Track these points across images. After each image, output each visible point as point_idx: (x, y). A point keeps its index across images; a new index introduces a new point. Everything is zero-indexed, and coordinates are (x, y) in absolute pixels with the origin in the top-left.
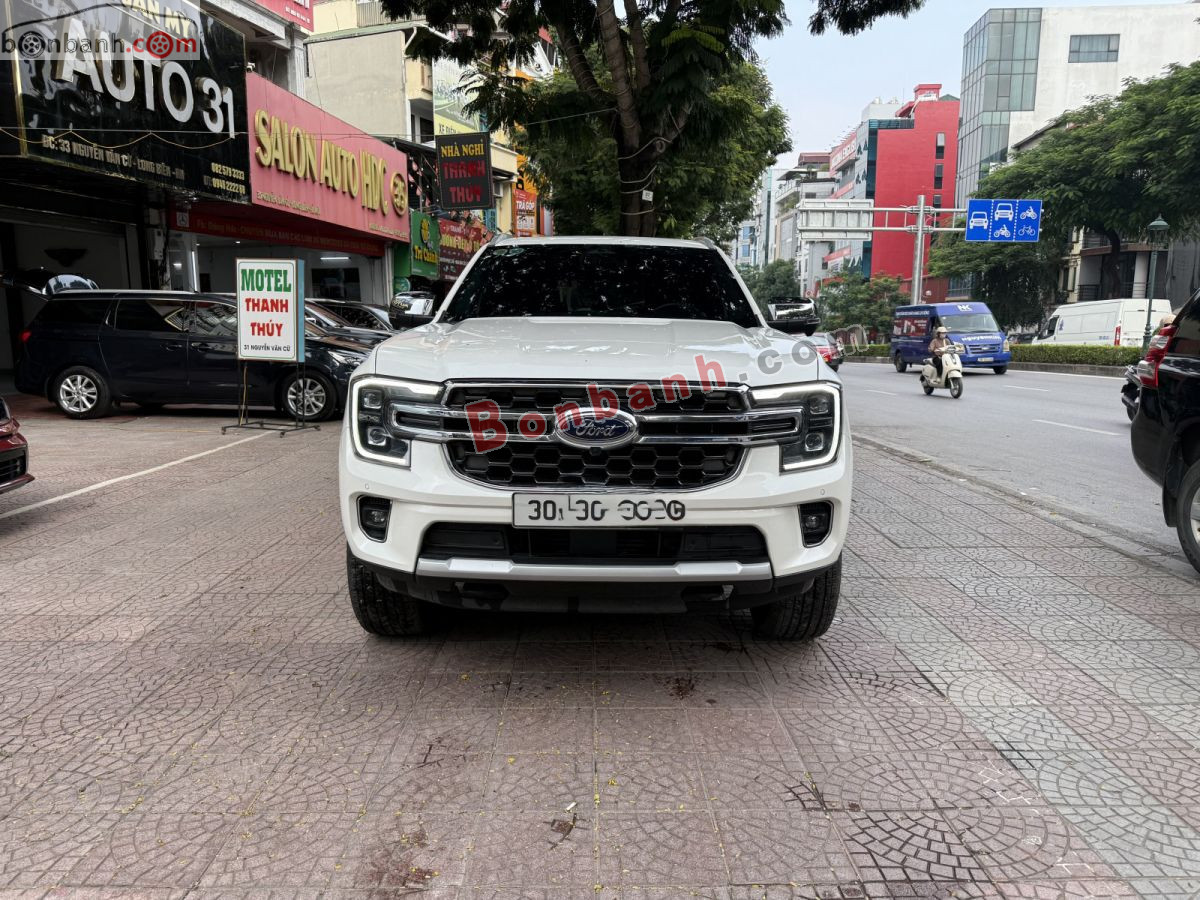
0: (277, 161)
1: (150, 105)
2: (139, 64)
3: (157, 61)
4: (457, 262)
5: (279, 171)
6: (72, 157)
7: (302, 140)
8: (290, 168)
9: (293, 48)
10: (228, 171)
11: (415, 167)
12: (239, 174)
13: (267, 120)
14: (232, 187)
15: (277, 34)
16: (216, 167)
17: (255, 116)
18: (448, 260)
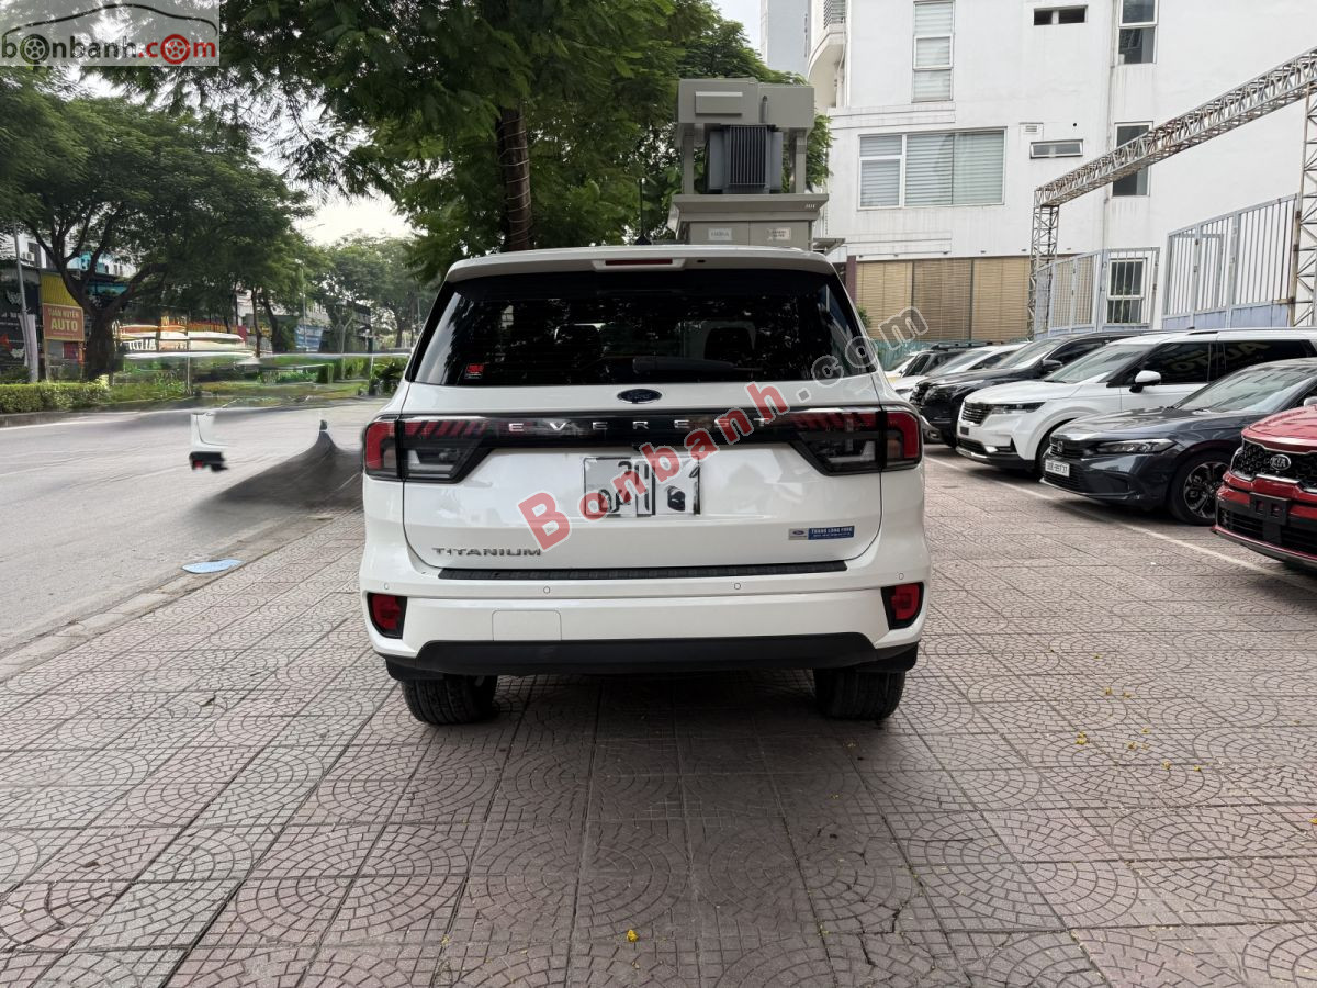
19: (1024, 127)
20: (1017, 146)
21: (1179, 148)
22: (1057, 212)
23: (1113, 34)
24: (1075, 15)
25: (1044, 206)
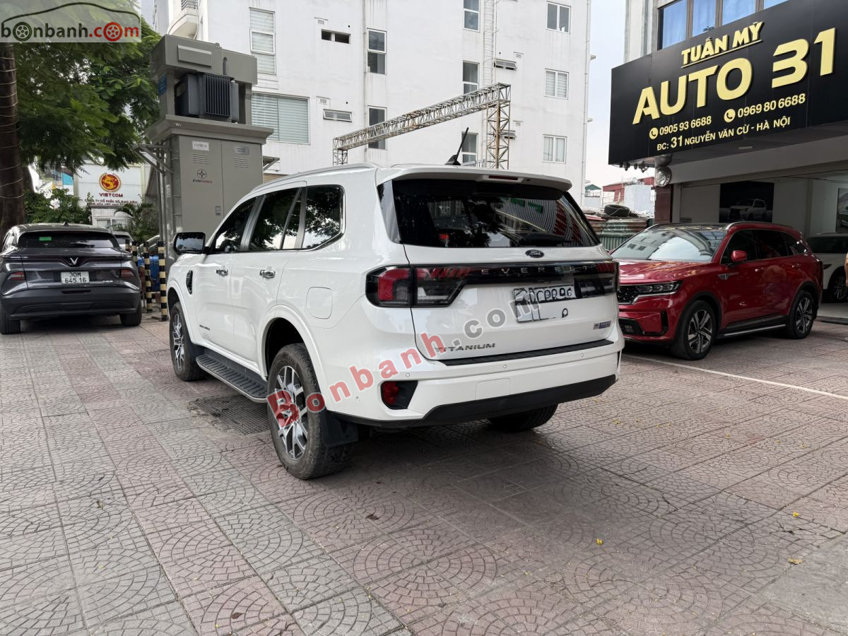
19: (319, 99)
20: (316, 110)
21: (418, 127)
22: (347, 154)
23: (364, 54)
24: (343, 38)
25: (339, 149)
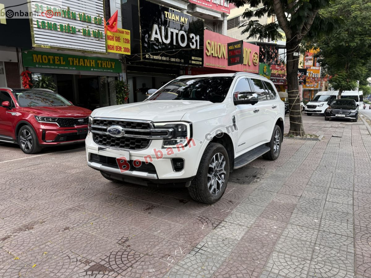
0: (212, 54)
1: (175, 43)
2: (172, 33)
3: (177, 31)
4: (277, 78)
5: (213, 56)
6: (154, 59)
7: (221, 47)
8: (216, 55)
9: (224, 20)
10: (197, 58)
11: (262, 50)
12: (200, 59)
13: (210, 43)
14: (198, 63)
15: (218, 17)
16: (193, 58)
17: (206, 42)
18: (274, 78)
